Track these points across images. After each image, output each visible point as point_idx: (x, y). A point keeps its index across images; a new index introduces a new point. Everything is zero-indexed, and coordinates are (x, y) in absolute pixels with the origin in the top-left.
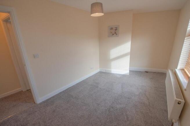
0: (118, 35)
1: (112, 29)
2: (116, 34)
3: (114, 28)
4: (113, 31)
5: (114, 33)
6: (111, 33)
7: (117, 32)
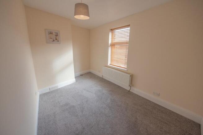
0: (59, 41)
1: (51, 33)
2: (56, 40)
3: (54, 33)
4: (53, 36)
5: (55, 39)
6: (51, 38)
7: (58, 38)
